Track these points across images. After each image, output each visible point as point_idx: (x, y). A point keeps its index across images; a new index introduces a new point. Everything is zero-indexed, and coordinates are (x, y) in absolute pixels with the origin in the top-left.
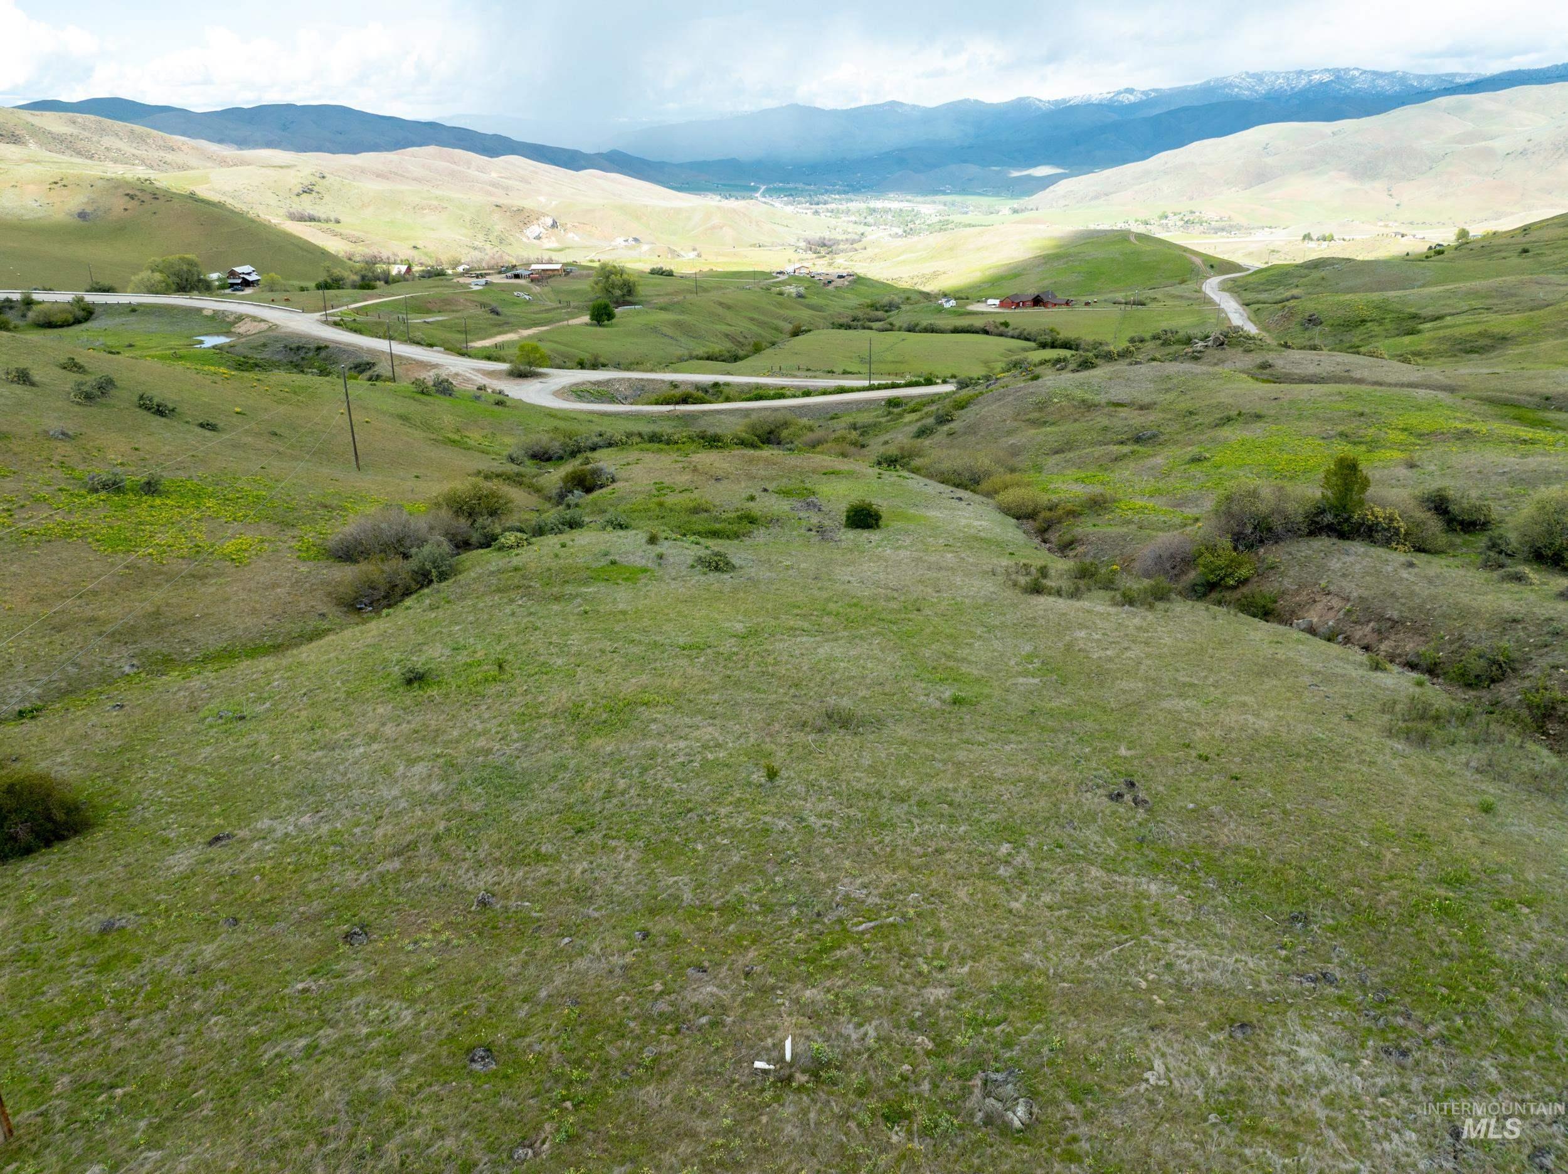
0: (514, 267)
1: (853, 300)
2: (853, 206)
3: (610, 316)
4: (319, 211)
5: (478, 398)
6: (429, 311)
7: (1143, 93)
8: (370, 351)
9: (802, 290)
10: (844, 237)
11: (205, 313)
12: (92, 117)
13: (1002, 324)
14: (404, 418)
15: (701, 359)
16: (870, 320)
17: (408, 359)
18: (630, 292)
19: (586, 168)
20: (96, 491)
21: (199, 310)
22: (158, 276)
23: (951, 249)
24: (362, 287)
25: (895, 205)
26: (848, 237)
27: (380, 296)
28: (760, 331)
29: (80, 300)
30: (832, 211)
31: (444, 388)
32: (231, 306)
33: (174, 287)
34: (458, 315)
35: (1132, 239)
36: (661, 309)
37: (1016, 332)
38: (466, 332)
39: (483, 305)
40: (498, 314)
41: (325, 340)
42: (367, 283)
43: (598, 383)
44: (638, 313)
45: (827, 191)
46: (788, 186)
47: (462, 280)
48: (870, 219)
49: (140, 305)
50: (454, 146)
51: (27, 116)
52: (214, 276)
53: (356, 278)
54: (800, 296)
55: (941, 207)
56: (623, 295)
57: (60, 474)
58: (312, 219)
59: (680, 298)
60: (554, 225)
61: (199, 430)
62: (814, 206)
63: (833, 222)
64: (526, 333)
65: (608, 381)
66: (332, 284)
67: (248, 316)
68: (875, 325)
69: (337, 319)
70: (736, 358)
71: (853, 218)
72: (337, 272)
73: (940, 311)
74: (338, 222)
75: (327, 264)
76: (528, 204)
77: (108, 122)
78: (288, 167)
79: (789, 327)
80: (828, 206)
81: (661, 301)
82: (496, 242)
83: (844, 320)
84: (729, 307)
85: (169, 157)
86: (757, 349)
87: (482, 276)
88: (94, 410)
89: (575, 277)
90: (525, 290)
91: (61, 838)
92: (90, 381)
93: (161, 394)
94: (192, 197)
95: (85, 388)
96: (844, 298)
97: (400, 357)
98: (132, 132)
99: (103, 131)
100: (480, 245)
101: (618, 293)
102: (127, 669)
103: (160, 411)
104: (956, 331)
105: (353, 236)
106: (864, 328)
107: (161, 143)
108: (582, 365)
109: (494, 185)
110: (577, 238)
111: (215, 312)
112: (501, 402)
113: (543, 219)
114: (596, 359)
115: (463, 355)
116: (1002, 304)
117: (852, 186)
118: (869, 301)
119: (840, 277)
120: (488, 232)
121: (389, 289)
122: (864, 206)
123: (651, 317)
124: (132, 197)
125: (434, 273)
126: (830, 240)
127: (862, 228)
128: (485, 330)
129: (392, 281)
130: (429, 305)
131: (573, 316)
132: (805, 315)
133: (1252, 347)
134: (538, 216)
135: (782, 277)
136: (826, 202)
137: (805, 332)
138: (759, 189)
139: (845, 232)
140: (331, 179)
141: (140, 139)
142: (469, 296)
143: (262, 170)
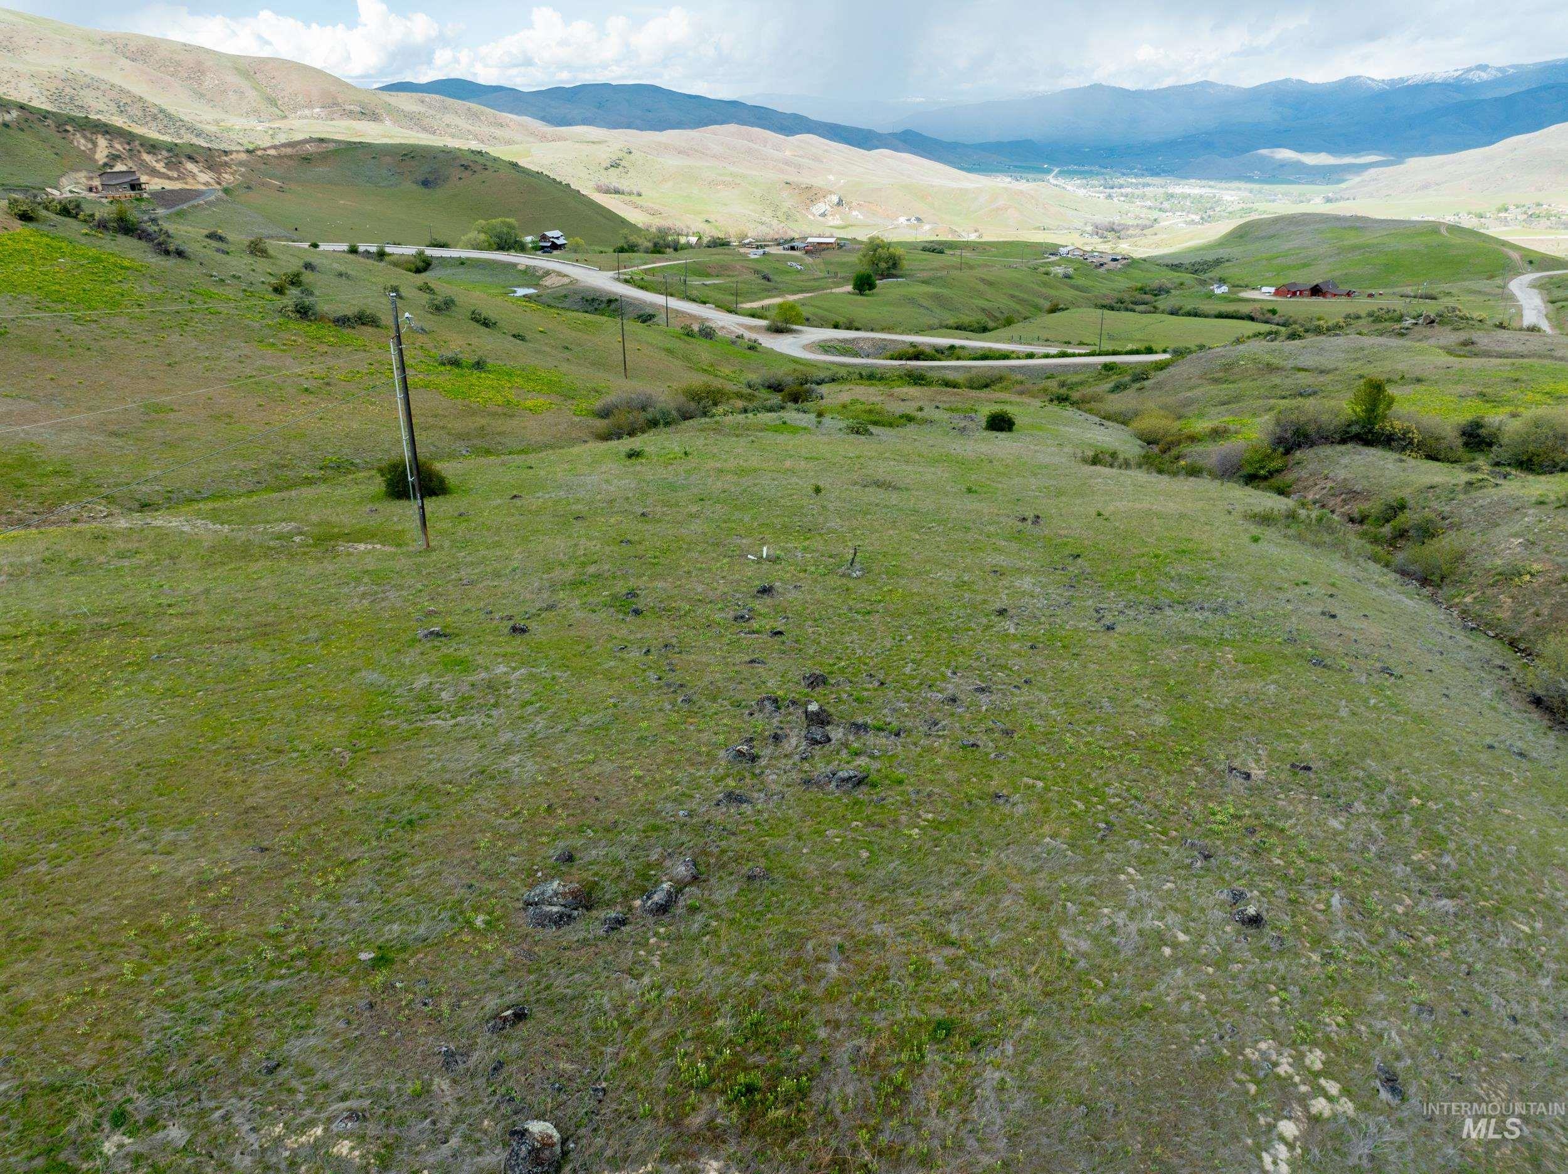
0: (793, 240)
1: (1122, 283)
2: (1149, 191)
3: (872, 286)
4: (623, 185)
5: (733, 343)
6: (708, 275)
7: (1499, 69)
8: (651, 305)
9: (1071, 271)
10: (1135, 222)
11: (520, 267)
12: (437, 97)
13: (1269, 311)
14: (669, 351)
15: (951, 328)
16: (1135, 303)
17: (683, 313)
18: (895, 265)
19: (877, 148)
20: (444, 364)
21: (515, 265)
22: (482, 237)
23: (1241, 237)
24: (653, 252)
25: (1196, 191)
26: (1140, 222)
27: (667, 260)
28: (1018, 307)
29: (421, 253)
30: (1126, 196)
31: (708, 333)
32: (541, 262)
33: (495, 246)
34: (734, 279)
35: (1443, 230)
36: (923, 282)
37: (1281, 321)
38: (735, 295)
39: (756, 272)
40: (769, 280)
41: (616, 294)
42: (658, 248)
43: (845, 341)
44: (901, 285)
45: (1124, 174)
46: (1083, 169)
47: (742, 250)
48: (1166, 205)
49: (468, 259)
50: (752, 125)
51: (386, 97)
52: (529, 239)
53: (650, 245)
54: (1067, 277)
55: (1247, 194)
56: (889, 268)
57: (420, 352)
58: (618, 192)
59: (943, 273)
60: (840, 203)
61: (512, 339)
62: (1108, 191)
63: (1126, 206)
64: (791, 298)
65: (854, 339)
66: (632, 248)
67: (554, 271)
68: (1139, 307)
69: (628, 277)
70: (985, 329)
71: (1149, 203)
72: (633, 239)
73: (1210, 297)
74: (639, 195)
75: (625, 231)
76: (818, 182)
77: (449, 101)
78: (599, 143)
79: (1047, 305)
80: (1123, 190)
81: (924, 275)
82: (783, 218)
83: (1106, 302)
84: (990, 284)
85: (498, 133)
86: (1009, 322)
87: (762, 247)
88: (441, 318)
89: (850, 251)
90: (798, 261)
91: (436, 494)
92: (439, 300)
93: (487, 312)
94: (515, 165)
95: (436, 302)
96: (1113, 281)
97: (677, 311)
98: (469, 109)
99: (445, 109)
100: (768, 221)
101: (883, 265)
102: (464, 452)
103: (486, 323)
104: (1221, 316)
105: (652, 209)
106: (1127, 310)
107: (492, 120)
108: (836, 327)
109: (787, 163)
110: (860, 217)
111: (527, 267)
112: (753, 347)
113: (829, 198)
114: (851, 323)
115: (730, 312)
116: (1277, 293)
117: (1151, 170)
118: (1139, 285)
119: (1114, 260)
120: (776, 208)
121: (677, 255)
122: (1161, 190)
123: (911, 290)
124: (466, 167)
125: (719, 244)
126: (1119, 225)
127: (1156, 214)
128: (755, 293)
129: (682, 249)
130: (709, 270)
131: (838, 285)
132: (1067, 294)
133: (1462, 326)
134: (826, 193)
135: (1053, 258)
136: (1121, 187)
137: (1063, 309)
138: (1052, 170)
139: (1137, 217)
140: (636, 155)
141: (475, 116)
142: (746, 264)
143: (577, 145)
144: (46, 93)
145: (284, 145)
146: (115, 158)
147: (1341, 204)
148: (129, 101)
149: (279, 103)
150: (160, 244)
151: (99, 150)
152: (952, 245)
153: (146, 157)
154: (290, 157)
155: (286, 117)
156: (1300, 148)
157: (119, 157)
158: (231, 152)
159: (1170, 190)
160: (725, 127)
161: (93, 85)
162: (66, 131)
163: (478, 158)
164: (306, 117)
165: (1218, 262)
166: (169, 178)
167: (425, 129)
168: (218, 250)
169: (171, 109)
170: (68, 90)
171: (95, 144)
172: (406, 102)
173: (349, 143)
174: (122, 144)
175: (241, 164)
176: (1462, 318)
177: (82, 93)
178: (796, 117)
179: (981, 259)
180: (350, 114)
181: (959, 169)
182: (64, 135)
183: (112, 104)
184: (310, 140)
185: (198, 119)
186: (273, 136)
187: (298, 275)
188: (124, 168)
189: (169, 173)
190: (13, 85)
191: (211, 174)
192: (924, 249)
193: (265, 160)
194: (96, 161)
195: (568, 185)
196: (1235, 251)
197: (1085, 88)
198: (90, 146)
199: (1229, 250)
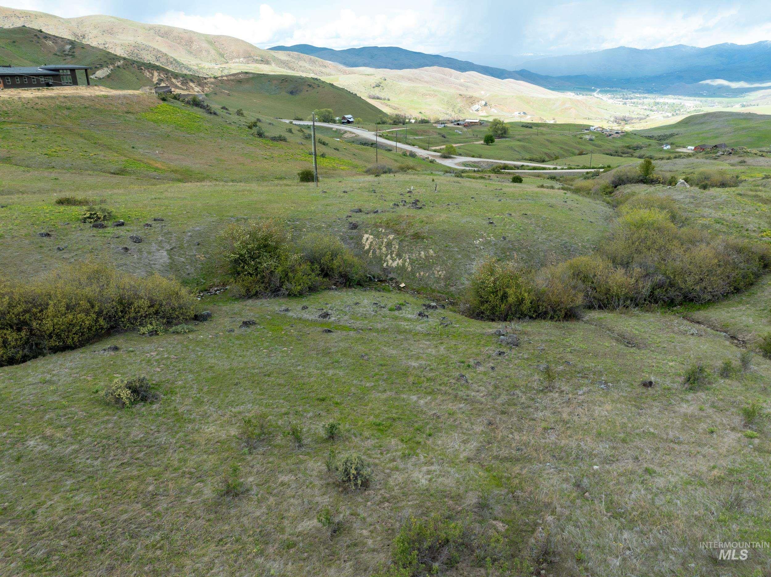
0: (459, 121)
1: (619, 144)
2: (646, 101)
3: (492, 141)
4: (382, 95)
5: (424, 160)
6: (417, 135)
8: (391, 146)
9: (594, 137)
10: (637, 116)
11: (333, 129)
12: (296, 53)
15: (526, 159)
16: (623, 153)
18: (505, 132)
20: (310, 155)
21: (332, 128)
23: (687, 123)
24: (393, 124)
25: (671, 101)
26: (639, 116)
27: (399, 128)
28: (563, 152)
29: (291, 123)
30: (634, 103)
31: (413, 155)
32: (343, 128)
33: (324, 120)
34: (428, 137)
36: (518, 140)
38: (429, 143)
39: (439, 134)
40: (445, 137)
42: (395, 123)
43: (475, 162)
44: (506, 141)
45: (633, 92)
47: (434, 125)
48: (655, 108)
50: (445, 66)
51: (272, 53)
52: (337, 118)
53: (391, 122)
54: (591, 140)
55: (698, 103)
56: (502, 134)
57: (301, 151)
58: (378, 98)
59: (529, 137)
60: (486, 105)
61: (334, 150)
62: (624, 100)
63: (633, 108)
64: (454, 145)
65: (479, 162)
66: (384, 123)
67: (348, 131)
68: (624, 155)
69: (381, 134)
70: (543, 161)
71: (645, 107)
72: (384, 119)
73: (661, 151)
74: (389, 100)
75: (381, 115)
76: (475, 95)
77: (302, 55)
78: (371, 75)
79: (577, 152)
80: (632, 100)
81: (519, 137)
82: (457, 112)
83: (607, 152)
84: (551, 142)
85: (324, 70)
86: (557, 158)
87: (444, 123)
88: (308, 141)
89: (485, 126)
90: (460, 130)
94: (332, 85)
95: (305, 135)
96: (614, 143)
97: (401, 148)
98: (311, 59)
99: (300, 59)
100: (450, 113)
101: (499, 132)
103: (323, 144)
105: (394, 106)
106: (618, 156)
107: (321, 64)
108: (473, 157)
109: (461, 85)
110: (496, 111)
111: (337, 129)
112: (432, 162)
113: (480, 102)
114: (480, 156)
115: (425, 149)
116: (695, 149)
118: (627, 145)
119: (617, 133)
120: (454, 107)
121: (404, 126)
122: (653, 101)
123: (512, 143)
124: (310, 86)
125: (424, 122)
126: (628, 118)
127: (648, 112)
128: (438, 143)
129: (407, 123)
130: (417, 132)
131: (477, 140)
132: (590, 148)
133: (743, 155)
134: (479, 100)
135: (586, 131)
136: (631, 98)
137: (585, 154)
138: (596, 90)
139: (638, 114)
140: (388, 81)
141: (313, 62)
142: (435, 130)
143: (360, 76)
144: (126, 52)
145: (230, 75)
146: (161, 80)
147: (748, 108)
148: (161, 56)
149: (225, 56)
150: (208, 110)
151: (154, 77)
152: (537, 125)
153: (174, 80)
154: (233, 80)
155: (227, 62)
156: (731, 79)
157: (162, 80)
158: (207, 78)
159: (658, 100)
160: (432, 67)
161: (146, 48)
162: (142, 69)
163: (315, 82)
164: (237, 63)
165: (672, 135)
166: (183, 89)
167: (290, 68)
168: (227, 113)
169: (178, 59)
170: (136, 51)
171: (153, 75)
172: (282, 56)
173: (258, 74)
174: (163, 74)
175: (212, 83)
176: (745, 152)
177: (141, 52)
178: (467, 63)
179: (549, 131)
180: (256, 61)
181: (548, 89)
182: (140, 71)
183: (153, 57)
184: (242, 73)
185: (189, 63)
186: (222, 71)
187: (256, 123)
188: (164, 85)
189: (183, 87)
190: (113, 49)
191: (200, 88)
192: (523, 126)
193: (222, 81)
194: (153, 82)
195: (356, 94)
196: (681, 130)
197: (616, 48)
198: (151, 75)
199: (678, 130)
